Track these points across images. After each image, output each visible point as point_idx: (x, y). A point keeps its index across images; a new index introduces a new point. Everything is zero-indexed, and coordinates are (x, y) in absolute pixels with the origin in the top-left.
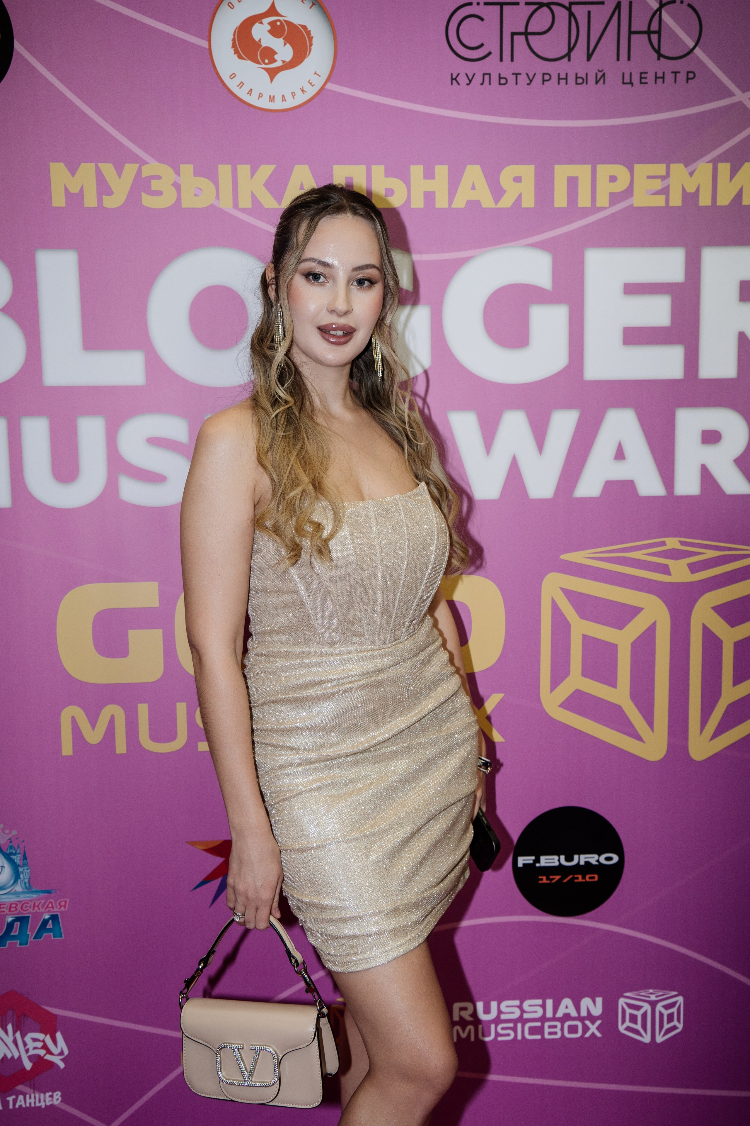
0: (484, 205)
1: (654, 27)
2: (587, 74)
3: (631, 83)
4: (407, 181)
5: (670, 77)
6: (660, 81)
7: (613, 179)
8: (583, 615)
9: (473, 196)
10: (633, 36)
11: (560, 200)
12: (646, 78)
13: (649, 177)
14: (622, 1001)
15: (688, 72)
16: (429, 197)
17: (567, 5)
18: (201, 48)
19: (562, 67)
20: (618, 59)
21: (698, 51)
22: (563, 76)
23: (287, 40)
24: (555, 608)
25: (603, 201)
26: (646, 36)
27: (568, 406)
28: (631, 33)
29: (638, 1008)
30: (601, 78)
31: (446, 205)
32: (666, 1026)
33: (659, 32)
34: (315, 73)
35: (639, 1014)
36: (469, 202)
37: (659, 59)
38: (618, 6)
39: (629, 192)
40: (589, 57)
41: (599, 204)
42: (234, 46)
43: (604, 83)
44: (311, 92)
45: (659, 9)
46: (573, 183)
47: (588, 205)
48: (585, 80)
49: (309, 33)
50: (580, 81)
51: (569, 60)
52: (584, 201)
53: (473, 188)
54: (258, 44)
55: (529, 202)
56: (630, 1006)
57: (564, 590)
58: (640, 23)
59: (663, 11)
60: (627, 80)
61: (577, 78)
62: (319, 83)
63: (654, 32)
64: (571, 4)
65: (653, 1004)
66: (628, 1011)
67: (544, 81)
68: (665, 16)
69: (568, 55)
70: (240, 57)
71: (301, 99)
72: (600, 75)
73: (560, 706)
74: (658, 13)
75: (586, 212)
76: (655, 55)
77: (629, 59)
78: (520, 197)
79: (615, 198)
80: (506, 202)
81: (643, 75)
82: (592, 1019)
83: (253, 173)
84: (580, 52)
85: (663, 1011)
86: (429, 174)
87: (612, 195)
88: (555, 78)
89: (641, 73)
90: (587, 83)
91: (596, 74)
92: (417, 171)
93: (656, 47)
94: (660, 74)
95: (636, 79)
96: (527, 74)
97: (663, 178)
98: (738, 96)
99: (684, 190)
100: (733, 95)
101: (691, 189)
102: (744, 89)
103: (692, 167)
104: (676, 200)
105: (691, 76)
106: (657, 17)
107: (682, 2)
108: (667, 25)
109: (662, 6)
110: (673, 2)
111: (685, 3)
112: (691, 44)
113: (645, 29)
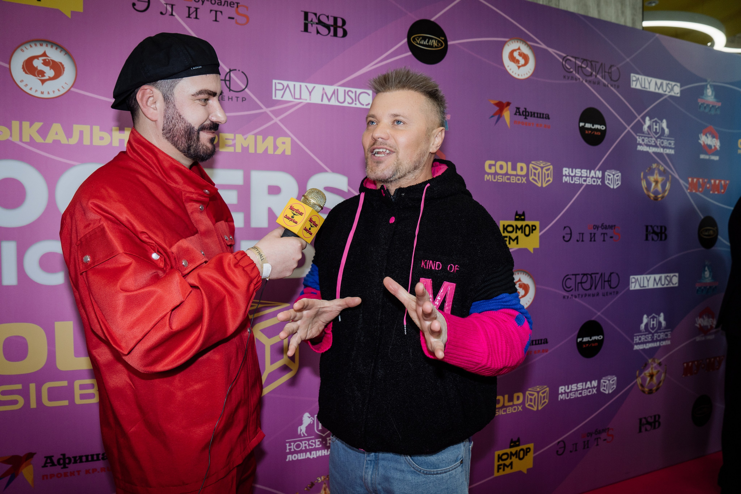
1: (228, 78)
4: (111, 133)
5: (235, 99)
6: (230, 100)
12: (224, 98)
13: (226, 138)
15: (243, 98)
16: (122, 141)
18: (5, 68)
21: (246, 90)
23: (51, 68)
26: (223, 82)
33: (230, 81)
34: (66, 83)
37: (230, 91)
42: (23, 68)
44: (63, 91)
45: (230, 72)
49: (63, 66)
54: (36, 68)
62: (67, 88)
63: (227, 81)
68: (232, 74)
70: (26, 73)
71: (57, 94)
74: (229, 73)
76: (228, 90)
83: (31, 126)
92: (115, 129)
93: (228, 86)
94: (230, 97)
97: (233, 140)
98: (265, 109)
99: (242, 146)
100: (261, 108)
101: (245, 145)
102: (267, 107)
103: (245, 136)
104: (239, 150)
105: (244, 99)
106: (228, 75)
107: (239, 70)
108: (232, 78)
109: (230, 71)
110: (235, 70)
111: (241, 71)
112: (244, 87)
113: (223, 79)
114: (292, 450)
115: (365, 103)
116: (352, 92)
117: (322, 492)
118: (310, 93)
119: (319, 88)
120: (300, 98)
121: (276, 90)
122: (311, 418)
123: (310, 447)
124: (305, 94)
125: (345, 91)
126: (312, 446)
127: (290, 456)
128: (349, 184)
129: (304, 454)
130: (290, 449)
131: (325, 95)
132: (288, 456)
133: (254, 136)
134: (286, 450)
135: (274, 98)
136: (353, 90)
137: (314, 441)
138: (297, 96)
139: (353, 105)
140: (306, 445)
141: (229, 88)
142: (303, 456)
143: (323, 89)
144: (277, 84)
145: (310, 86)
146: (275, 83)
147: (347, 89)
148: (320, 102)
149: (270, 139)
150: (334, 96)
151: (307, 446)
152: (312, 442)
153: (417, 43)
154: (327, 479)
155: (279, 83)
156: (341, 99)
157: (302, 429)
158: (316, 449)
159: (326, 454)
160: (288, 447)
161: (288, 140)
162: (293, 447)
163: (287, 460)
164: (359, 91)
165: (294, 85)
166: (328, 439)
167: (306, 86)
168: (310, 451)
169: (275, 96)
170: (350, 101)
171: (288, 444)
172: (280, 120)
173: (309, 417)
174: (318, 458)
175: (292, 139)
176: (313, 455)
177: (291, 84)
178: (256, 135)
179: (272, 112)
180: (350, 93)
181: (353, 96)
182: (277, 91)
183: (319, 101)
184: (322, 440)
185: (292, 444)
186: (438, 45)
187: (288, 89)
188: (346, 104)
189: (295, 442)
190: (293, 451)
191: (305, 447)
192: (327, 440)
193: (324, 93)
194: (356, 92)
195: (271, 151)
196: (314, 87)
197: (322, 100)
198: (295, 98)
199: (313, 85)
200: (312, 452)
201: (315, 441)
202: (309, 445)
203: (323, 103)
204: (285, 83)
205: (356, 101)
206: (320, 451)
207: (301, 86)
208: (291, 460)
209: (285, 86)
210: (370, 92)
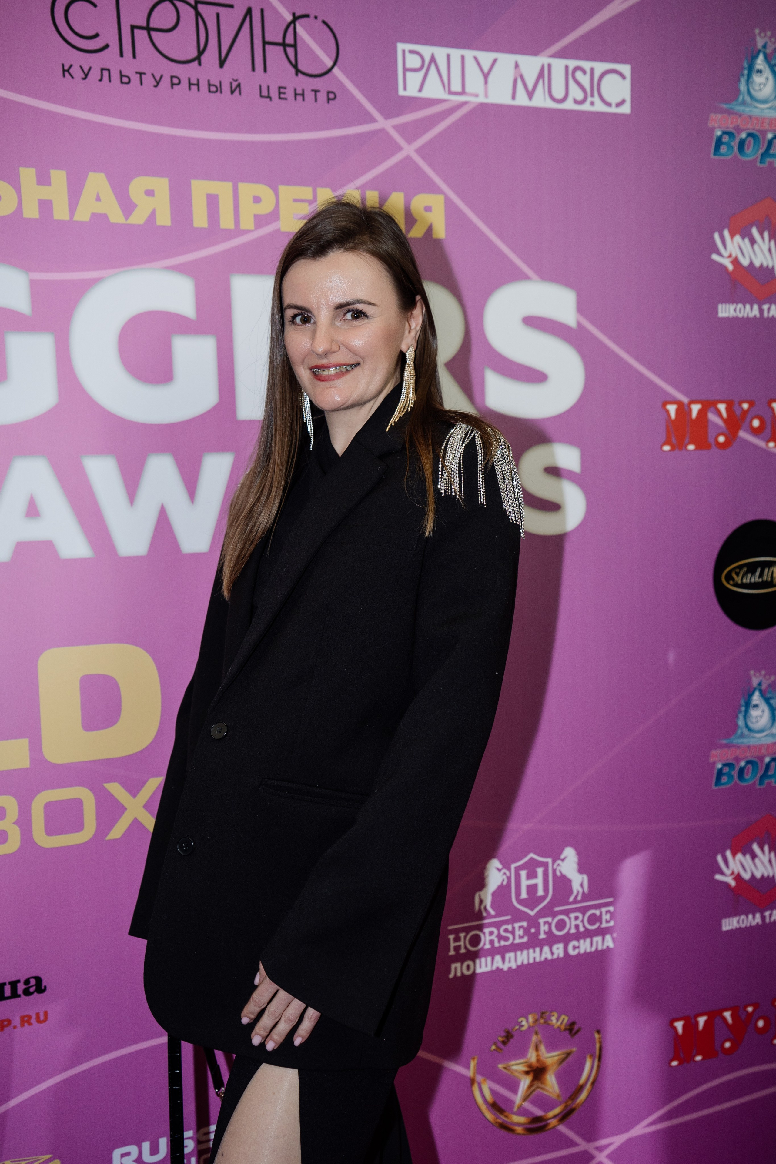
0: (112, 220)
1: (290, 40)
2: (220, 82)
3: (269, 97)
4: (16, 185)
5: (309, 95)
6: (300, 98)
7: (257, 200)
9: (99, 208)
10: (268, 47)
11: (200, 218)
12: (284, 93)
13: (295, 200)
15: (328, 92)
16: (45, 206)
17: (193, 3)
19: (192, 71)
20: (253, 69)
21: (336, 70)
22: (194, 81)
25: (247, 223)
26: (281, 48)
27: (221, 448)
28: (265, 43)
30: (236, 88)
31: (67, 218)
33: (295, 46)
36: (94, 215)
37: (297, 75)
38: (249, 11)
39: (274, 215)
40: (222, 64)
43: (240, 94)
45: (293, 22)
46: (213, 201)
47: (231, 226)
48: (219, 89)
50: (213, 89)
51: (200, 64)
52: (226, 221)
53: (98, 199)
55: (164, 219)
58: (274, 34)
59: (297, 23)
60: (264, 93)
61: (210, 85)
63: (290, 45)
64: (197, 2)
67: (173, 85)
68: (299, 29)
69: (198, 58)
72: (235, 85)
74: (292, 25)
75: (229, 235)
76: (293, 71)
77: (265, 71)
78: (153, 213)
79: (260, 221)
80: (138, 218)
81: (282, 90)
84: (211, 56)
86: (43, 180)
87: (257, 217)
88: (185, 83)
89: (280, 88)
90: (221, 92)
91: (231, 84)
92: (27, 175)
93: (293, 61)
94: (299, 91)
95: (274, 93)
96: (153, 75)
97: (310, 203)
98: (382, 123)
100: (373, 120)
102: (387, 116)
103: (339, 193)
105: (331, 96)
106: (291, 30)
107: (316, 18)
108: (302, 39)
109: (296, 18)
110: (307, 16)
111: (320, 20)
112: (329, 63)
113: (280, 40)
114: (463, 951)
115: (614, 100)
116: (584, 72)
117: (529, 1055)
118: (486, 76)
119: (506, 63)
120: (463, 93)
121: (405, 70)
122: (504, 871)
123: (503, 943)
124: (474, 81)
125: (567, 67)
126: (506, 939)
127: (458, 965)
128: (581, 308)
129: (489, 959)
130: (457, 948)
131: (520, 83)
132: (453, 966)
134: (449, 951)
135: (401, 92)
136: (587, 65)
137: (509, 927)
138: (456, 86)
139: (586, 107)
140: (493, 937)
141: (295, 66)
142: (486, 966)
143: (517, 65)
144: (408, 55)
145: (486, 57)
146: (404, 51)
147: (573, 63)
148: (509, 101)
149: (397, 200)
150: (541, 83)
151: (496, 940)
152: (506, 930)
154: (542, 1021)
155: (412, 52)
156: (558, 92)
157: (483, 897)
158: (516, 948)
159: (538, 960)
160: (452, 944)
161: (437, 202)
162: (464, 943)
163: (451, 976)
164: (600, 67)
165: (448, 56)
166: (541, 921)
167: (476, 59)
168: (502, 951)
169: (405, 88)
170: (580, 96)
171: (451, 937)
172: (419, 151)
173: (499, 870)
174: (521, 968)
175: (447, 200)
176: (510, 961)
177: (440, 53)
178: (363, 190)
179: (398, 128)
180: (579, 75)
181: (585, 80)
182: (408, 74)
183: (506, 100)
184: (528, 924)
185: (462, 935)
187: (433, 67)
188: (569, 105)
189: (467, 930)
190: (463, 954)
191: (492, 942)
192: (539, 924)
193: (519, 77)
194: (592, 70)
196: (495, 61)
197: (514, 97)
198: (451, 93)
199: (492, 55)
200: (507, 956)
201: (514, 928)
202: (500, 937)
203: (517, 102)
204: (427, 51)
205: (592, 95)
206: (525, 952)
207: (463, 58)
208: (459, 974)
209: (427, 60)
210: (626, 69)
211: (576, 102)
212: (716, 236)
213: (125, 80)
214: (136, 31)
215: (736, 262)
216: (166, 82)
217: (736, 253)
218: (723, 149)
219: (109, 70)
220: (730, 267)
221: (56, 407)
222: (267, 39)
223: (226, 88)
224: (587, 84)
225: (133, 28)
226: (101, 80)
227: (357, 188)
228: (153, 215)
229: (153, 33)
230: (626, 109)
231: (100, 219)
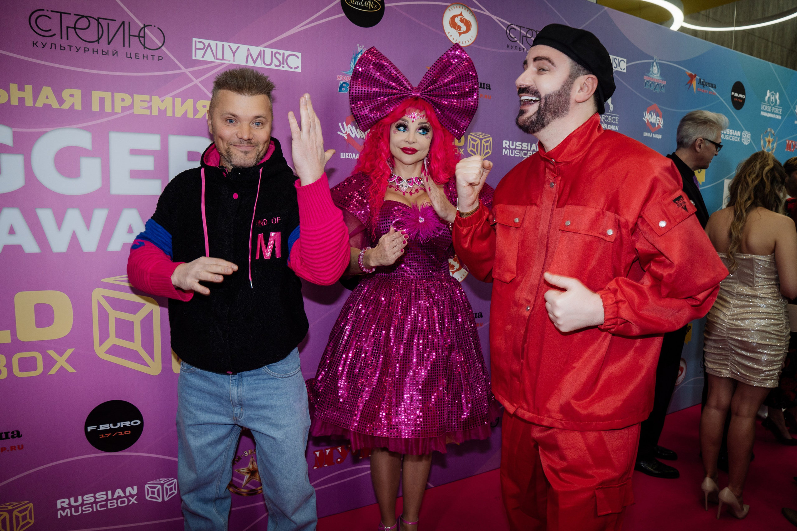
0: (53, 107)
1: (142, 34)
2: (108, 51)
3: (131, 57)
4: (8, 91)
5: (150, 58)
6: (145, 58)
8: (114, 308)
9: (47, 102)
10: (131, 37)
11: (95, 107)
13: (141, 101)
14: (147, 486)
15: (159, 56)
16: (22, 100)
17: (97, 19)
19: (95, 46)
20: (124, 46)
21: (163, 48)
22: (95, 50)
24: (100, 305)
25: (118, 109)
26: (138, 38)
27: (102, 207)
28: (130, 35)
29: (155, 488)
30: (115, 53)
31: (31, 105)
32: (169, 493)
33: (144, 37)
35: (156, 490)
36: (44, 105)
37: (144, 49)
38: (123, 23)
39: (131, 107)
40: (109, 43)
41: (115, 111)
43: (117, 56)
46: (102, 101)
47: (110, 111)
48: (107, 53)
50: (104, 53)
51: (99, 43)
52: (108, 108)
53: (47, 97)
55: (78, 107)
56: (151, 487)
57: (104, 297)
58: (134, 32)
59: (146, 28)
60: (129, 56)
61: (103, 52)
63: (142, 37)
64: (99, 18)
65: (162, 485)
66: (150, 490)
67: (85, 51)
68: (147, 30)
69: (98, 41)
72: (115, 52)
73: (105, 353)
74: (143, 29)
75: (109, 114)
76: (143, 47)
77: (129, 47)
79: (124, 109)
80: (66, 106)
81: (137, 55)
82: (132, 496)
84: (104, 40)
85: (167, 487)
86: (21, 89)
87: (122, 107)
88: (91, 50)
89: (136, 54)
90: (108, 55)
91: (113, 51)
92: (14, 87)
93: (143, 43)
94: (145, 55)
95: (133, 56)
96: (76, 47)
97: (148, 102)
98: (184, 70)
99: (159, 108)
100: (180, 69)
101: (162, 108)
102: (186, 67)
103: (162, 98)
104: (155, 113)
105: (160, 58)
106: (143, 31)
108: (148, 35)
109: (145, 26)
110: (151, 26)
111: (156, 27)
112: (160, 45)
113: (137, 35)
115: (293, 67)
116: (280, 54)
118: (234, 53)
119: (243, 49)
120: (223, 59)
121: (196, 49)
124: (228, 55)
125: (272, 52)
131: (249, 56)
133: (172, 98)
135: (194, 58)
136: (281, 52)
138: (220, 57)
139: (281, 68)
141: (144, 45)
143: (248, 50)
144: (197, 42)
145: (234, 46)
146: (196, 41)
147: (274, 51)
148: (244, 64)
149: (190, 102)
150: (260, 57)
153: (351, 4)
155: (199, 42)
156: (268, 61)
164: (287, 53)
165: (217, 44)
167: (229, 46)
169: (195, 56)
170: (278, 64)
172: (200, 82)
177: (213, 43)
178: (174, 97)
179: (191, 72)
180: (277, 55)
181: (280, 58)
182: (197, 51)
186: (374, 6)
187: (209, 48)
188: (273, 67)
193: (249, 55)
194: (284, 54)
195: (190, 115)
196: (238, 47)
197: (247, 62)
198: (217, 59)
199: (237, 45)
203: (248, 65)
204: (206, 42)
205: (283, 64)
207: (223, 45)
209: (206, 46)
210: (299, 55)
211: (276, 66)
212: (340, 124)
213: (62, 48)
214: (69, 29)
215: (349, 135)
216: (82, 50)
217: (349, 131)
218: (343, 89)
219: (55, 44)
220: (346, 138)
221: (24, 186)
222: (131, 34)
223: (110, 53)
224: (281, 59)
225: (68, 27)
226: (51, 48)
227: (171, 97)
228: (73, 105)
229: (77, 30)
230: (299, 70)
231: (47, 106)
